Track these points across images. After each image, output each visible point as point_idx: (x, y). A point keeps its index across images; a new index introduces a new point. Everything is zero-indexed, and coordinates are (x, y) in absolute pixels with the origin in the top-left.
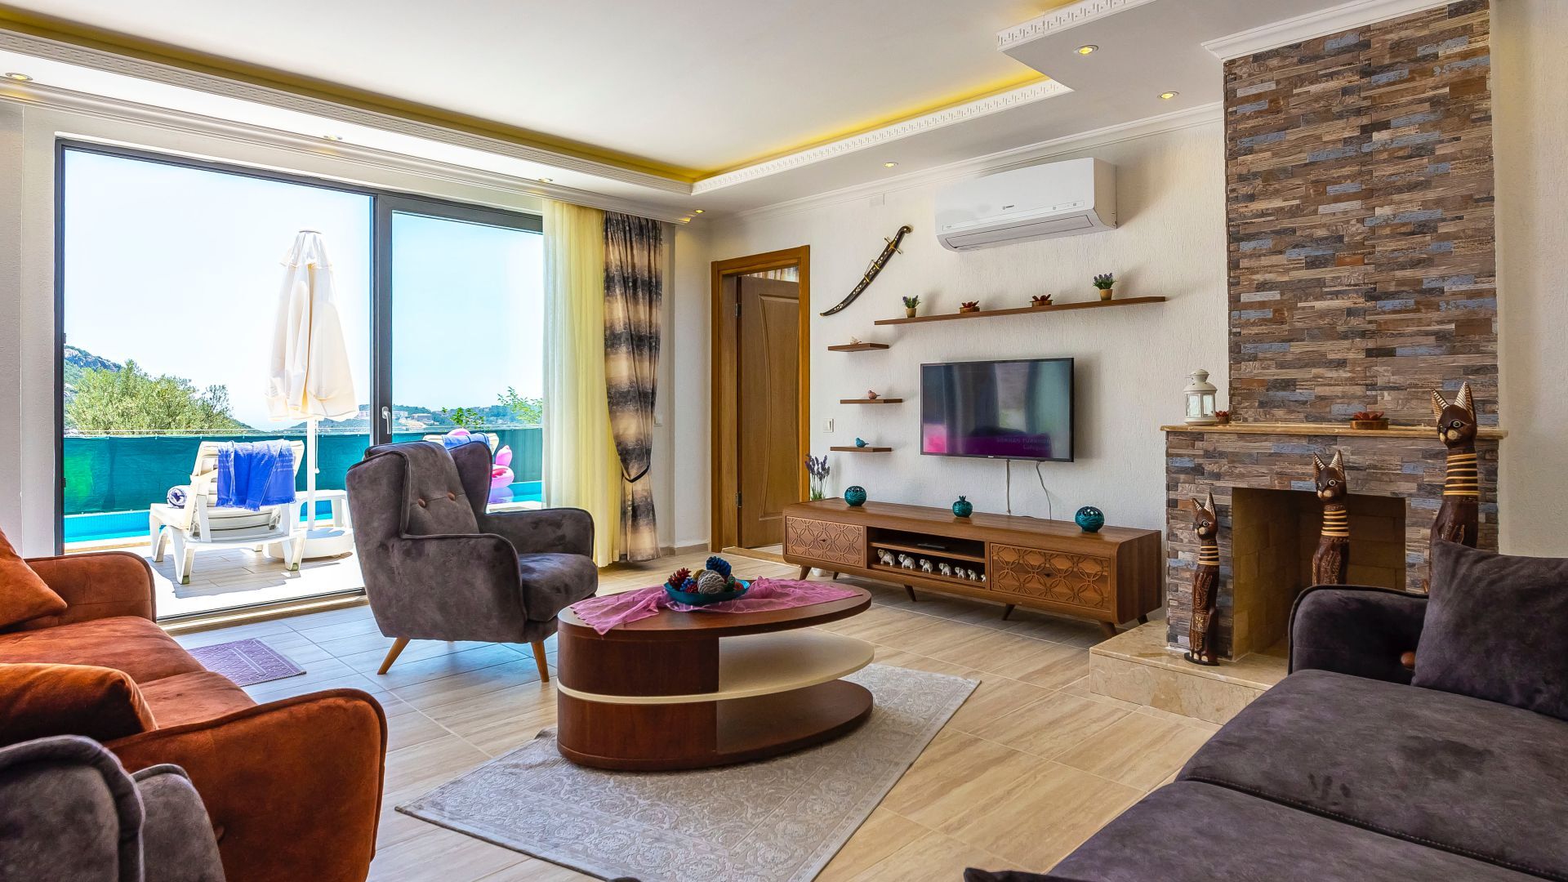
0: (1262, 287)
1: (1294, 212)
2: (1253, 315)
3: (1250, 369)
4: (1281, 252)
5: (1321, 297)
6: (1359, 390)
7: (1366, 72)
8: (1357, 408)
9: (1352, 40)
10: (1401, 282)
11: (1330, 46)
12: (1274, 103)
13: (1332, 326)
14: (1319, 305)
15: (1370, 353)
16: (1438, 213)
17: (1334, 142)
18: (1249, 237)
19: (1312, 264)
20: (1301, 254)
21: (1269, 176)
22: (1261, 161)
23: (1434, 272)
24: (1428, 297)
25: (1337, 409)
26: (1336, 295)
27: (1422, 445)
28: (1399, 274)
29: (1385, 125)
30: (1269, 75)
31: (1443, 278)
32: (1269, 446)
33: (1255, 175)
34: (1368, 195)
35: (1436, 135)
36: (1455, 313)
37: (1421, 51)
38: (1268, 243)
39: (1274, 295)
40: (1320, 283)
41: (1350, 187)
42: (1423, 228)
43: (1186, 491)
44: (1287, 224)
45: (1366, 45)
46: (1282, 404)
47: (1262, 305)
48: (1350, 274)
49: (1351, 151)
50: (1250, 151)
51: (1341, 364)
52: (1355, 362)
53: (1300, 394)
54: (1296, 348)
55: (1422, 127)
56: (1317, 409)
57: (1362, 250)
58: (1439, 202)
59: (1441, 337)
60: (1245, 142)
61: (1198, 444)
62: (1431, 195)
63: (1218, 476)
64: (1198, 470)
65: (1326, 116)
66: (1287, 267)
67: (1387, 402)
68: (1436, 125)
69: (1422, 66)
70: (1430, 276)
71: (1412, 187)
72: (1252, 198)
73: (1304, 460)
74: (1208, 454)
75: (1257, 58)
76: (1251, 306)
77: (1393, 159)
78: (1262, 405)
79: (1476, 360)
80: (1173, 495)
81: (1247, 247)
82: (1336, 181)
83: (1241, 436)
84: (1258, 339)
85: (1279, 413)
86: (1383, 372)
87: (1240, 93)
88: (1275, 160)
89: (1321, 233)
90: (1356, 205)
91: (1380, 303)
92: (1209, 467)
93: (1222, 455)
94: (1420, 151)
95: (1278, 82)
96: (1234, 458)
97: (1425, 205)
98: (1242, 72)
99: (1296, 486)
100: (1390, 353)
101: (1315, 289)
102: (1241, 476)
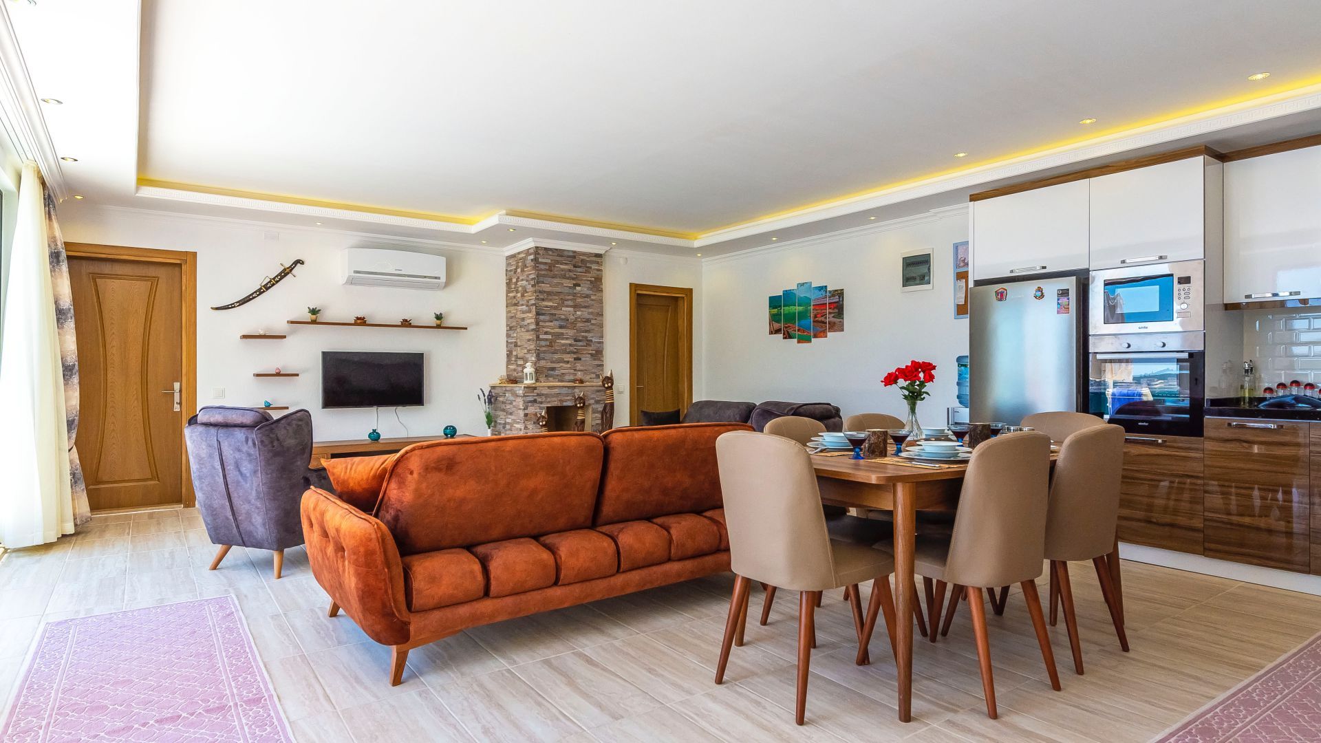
0: (546, 333)
1: (556, 308)
2: (543, 343)
3: (542, 363)
4: (552, 322)
5: (563, 339)
6: (572, 371)
7: (575, 266)
8: (572, 377)
9: (571, 254)
10: (583, 337)
11: (566, 253)
12: (551, 267)
13: (566, 349)
14: (563, 342)
15: (575, 359)
16: (591, 317)
17: (567, 287)
18: (543, 314)
19: (561, 327)
20: (557, 323)
21: (549, 293)
22: (546, 287)
23: (591, 335)
24: (589, 343)
25: (567, 377)
26: (567, 339)
27: (596, 388)
28: (583, 334)
29: (579, 285)
30: (548, 257)
31: (592, 337)
32: (556, 391)
33: (545, 292)
34: (576, 307)
35: (591, 292)
36: (595, 348)
37: (588, 265)
38: (547, 318)
39: (549, 337)
40: (562, 334)
41: (570, 303)
42: (588, 321)
43: (531, 410)
44: (553, 312)
45: (574, 257)
46: (551, 376)
47: (546, 340)
48: (571, 332)
49: (571, 291)
50: (543, 283)
51: (568, 362)
52: (571, 362)
53: (557, 372)
54: (556, 356)
55: (588, 289)
56: (561, 378)
57: (574, 324)
58: (592, 313)
59: (591, 354)
60: (541, 279)
61: (535, 391)
62: (590, 310)
63: (541, 403)
64: (535, 401)
65: (564, 277)
66: (552, 327)
67: (579, 375)
68: (591, 289)
69: (588, 270)
70: (589, 335)
71: (585, 307)
72: (543, 300)
73: (567, 395)
74: (538, 395)
75: (546, 249)
76: (543, 340)
77: (581, 297)
78: (546, 376)
79: (599, 363)
80: (526, 412)
81: (542, 317)
82: (567, 300)
83: (549, 387)
84: (544, 352)
85: (551, 379)
86: (579, 366)
87: (540, 260)
88: (551, 288)
89: (563, 317)
90: (572, 309)
91: (577, 343)
92: (539, 400)
93: (543, 395)
94: (587, 296)
95: (551, 260)
96: (547, 396)
97: (589, 313)
98: (541, 252)
99: (565, 404)
100: (580, 359)
101: (560, 336)
102: (549, 402)
